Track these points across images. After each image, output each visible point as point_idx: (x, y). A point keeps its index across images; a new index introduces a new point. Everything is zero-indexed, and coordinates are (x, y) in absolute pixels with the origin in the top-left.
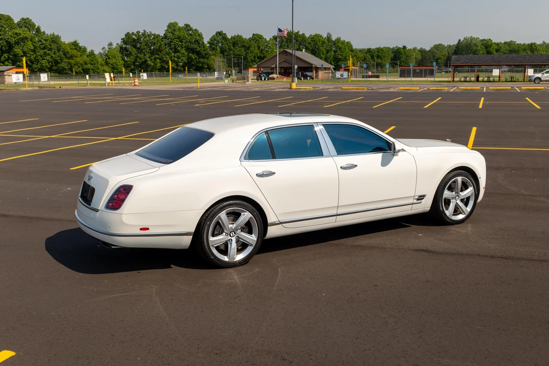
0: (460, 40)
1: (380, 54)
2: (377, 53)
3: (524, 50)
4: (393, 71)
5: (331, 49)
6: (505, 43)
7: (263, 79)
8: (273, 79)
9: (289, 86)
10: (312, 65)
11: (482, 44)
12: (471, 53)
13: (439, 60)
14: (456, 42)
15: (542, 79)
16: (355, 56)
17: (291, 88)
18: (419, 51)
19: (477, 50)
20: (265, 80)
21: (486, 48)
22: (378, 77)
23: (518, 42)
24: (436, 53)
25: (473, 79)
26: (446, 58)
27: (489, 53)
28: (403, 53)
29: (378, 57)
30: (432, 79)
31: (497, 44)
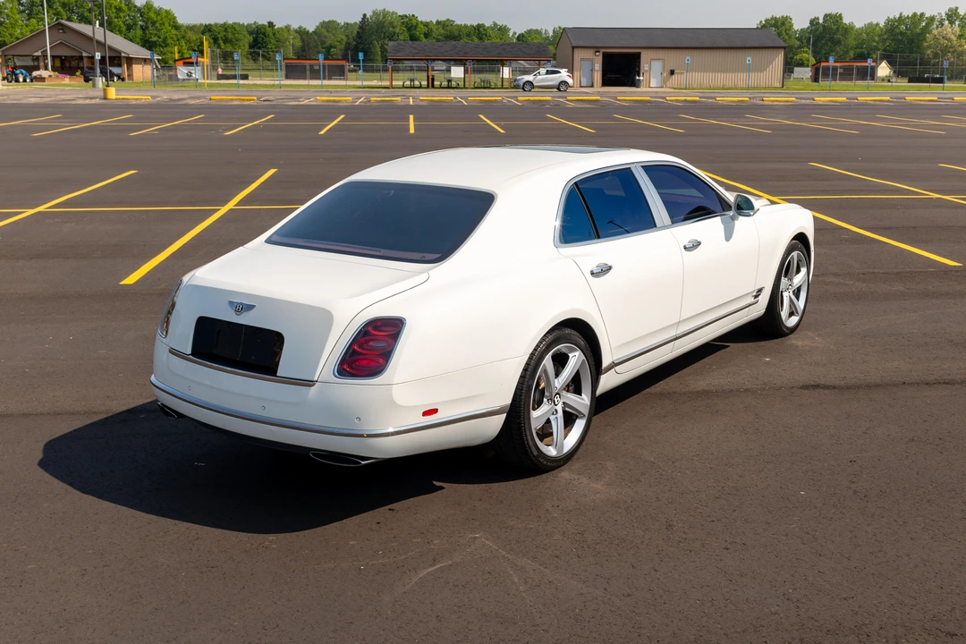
0: (365, 15)
1: (230, 36)
2: (222, 34)
3: (468, 35)
4: (254, 67)
5: (135, 24)
6: (438, 23)
7: (21, 80)
8: (42, 79)
9: (102, 94)
10: (120, 52)
11: (403, 23)
12: (384, 38)
13: (332, 50)
14: (358, 19)
15: (535, 84)
16: (183, 37)
17: (105, 98)
18: (296, 31)
19: (394, 33)
20: (25, 81)
21: (409, 29)
22: (245, 77)
23: (458, 22)
24: (325, 37)
25: (424, 83)
26: (343, 46)
27: (413, 38)
28: (271, 34)
29: (226, 41)
30: (342, 83)
31: (426, 24)
